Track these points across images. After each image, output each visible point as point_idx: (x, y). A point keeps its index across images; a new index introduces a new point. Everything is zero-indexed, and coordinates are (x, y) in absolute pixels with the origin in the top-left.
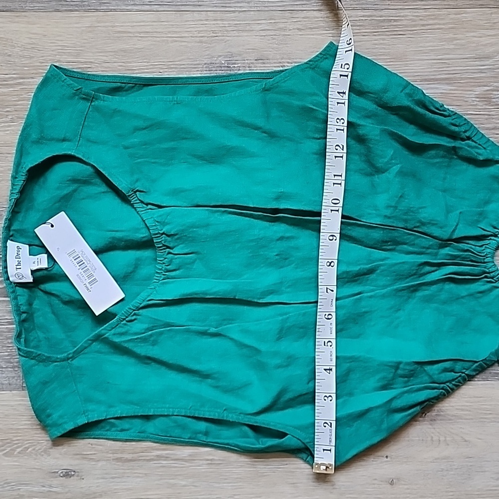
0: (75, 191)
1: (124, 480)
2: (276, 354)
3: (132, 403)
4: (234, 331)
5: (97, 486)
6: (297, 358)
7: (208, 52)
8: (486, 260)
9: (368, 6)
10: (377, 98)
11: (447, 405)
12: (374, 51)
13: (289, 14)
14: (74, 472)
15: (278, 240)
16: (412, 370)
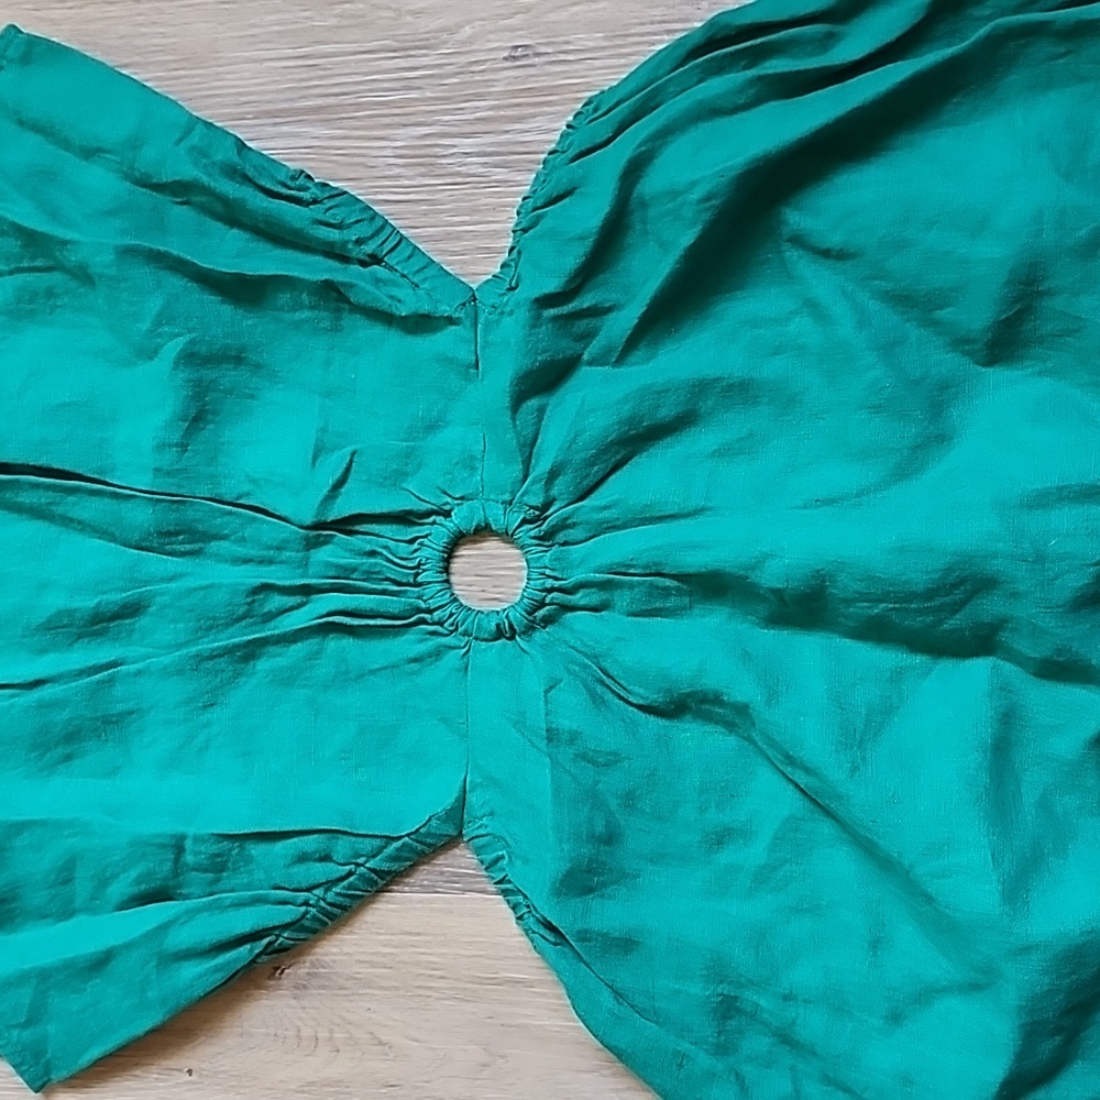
8: (419, 579)
10: (122, 163)
11: (334, 950)
16: (218, 855)
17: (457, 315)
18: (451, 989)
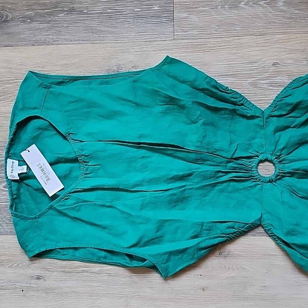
0: (40, 134)
1: (66, 282)
2: (139, 217)
3: (68, 241)
4: (118, 204)
5: (53, 285)
6: (151, 220)
7: (108, 64)
8: (252, 170)
9: (190, 37)
10: (191, 84)
12: (193, 61)
13: (149, 43)
14: (42, 277)
15: (141, 158)
16: (211, 227)
17: (260, 116)
18: (259, 257)
